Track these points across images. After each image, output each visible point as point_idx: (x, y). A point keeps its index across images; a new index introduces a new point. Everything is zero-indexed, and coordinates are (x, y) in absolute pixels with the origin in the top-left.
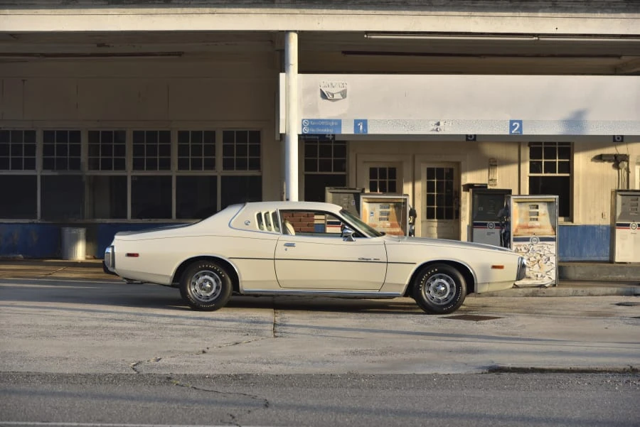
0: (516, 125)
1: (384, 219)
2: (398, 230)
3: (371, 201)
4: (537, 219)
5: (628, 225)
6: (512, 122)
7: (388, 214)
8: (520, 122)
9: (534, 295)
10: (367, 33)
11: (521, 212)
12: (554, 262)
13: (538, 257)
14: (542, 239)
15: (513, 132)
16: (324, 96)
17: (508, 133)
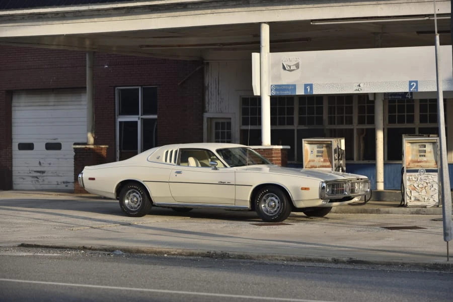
0: (413, 85)
1: (320, 156)
2: (328, 164)
3: (310, 142)
4: (425, 156)
6: (410, 82)
7: (322, 152)
8: (416, 82)
9: (417, 213)
10: (312, 21)
11: (413, 150)
12: (437, 189)
13: (425, 184)
14: (428, 171)
15: (411, 90)
16: (284, 68)
17: (408, 91)
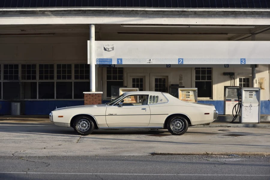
0: (181, 61)
1: (129, 98)
2: (135, 102)
3: (123, 90)
4: (189, 97)
5: (231, 100)
6: (179, 59)
8: (182, 59)
10: (122, 24)
11: (183, 94)
15: (180, 63)
16: (105, 49)
17: (178, 64)
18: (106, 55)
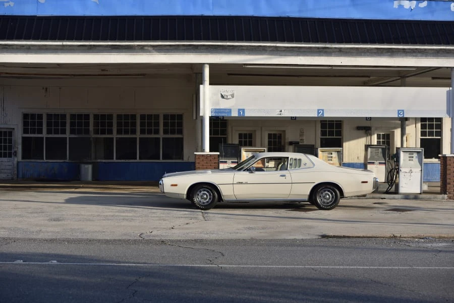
0: (321, 112)
2: (261, 165)
3: (247, 150)
4: (331, 160)
5: (374, 163)
6: (318, 110)
8: (323, 110)
10: (245, 64)
11: (323, 156)
15: (319, 115)
16: (222, 97)
17: (317, 116)
18: (224, 105)
